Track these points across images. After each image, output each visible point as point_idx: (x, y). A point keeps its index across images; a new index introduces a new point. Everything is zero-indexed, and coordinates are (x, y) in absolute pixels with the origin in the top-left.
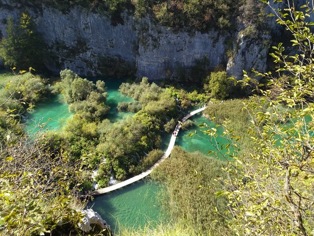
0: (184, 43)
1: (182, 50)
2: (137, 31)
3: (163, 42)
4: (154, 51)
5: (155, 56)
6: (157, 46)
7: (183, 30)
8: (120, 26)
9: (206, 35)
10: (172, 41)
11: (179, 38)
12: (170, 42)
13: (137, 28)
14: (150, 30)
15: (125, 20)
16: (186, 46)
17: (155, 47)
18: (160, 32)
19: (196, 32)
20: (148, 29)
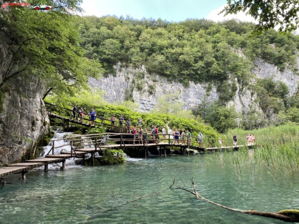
0: (179, 92)
1: (177, 99)
2: (131, 80)
3: (158, 89)
4: (150, 97)
5: (151, 103)
6: (153, 93)
7: (177, 80)
8: (111, 77)
9: (199, 85)
10: (167, 90)
11: (173, 87)
12: (164, 91)
13: (131, 78)
14: (145, 77)
15: (117, 72)
16: (181, 94)
17: (151, 93)
18: (154, 81)
19: (190, 82)
20: (143, 77)
